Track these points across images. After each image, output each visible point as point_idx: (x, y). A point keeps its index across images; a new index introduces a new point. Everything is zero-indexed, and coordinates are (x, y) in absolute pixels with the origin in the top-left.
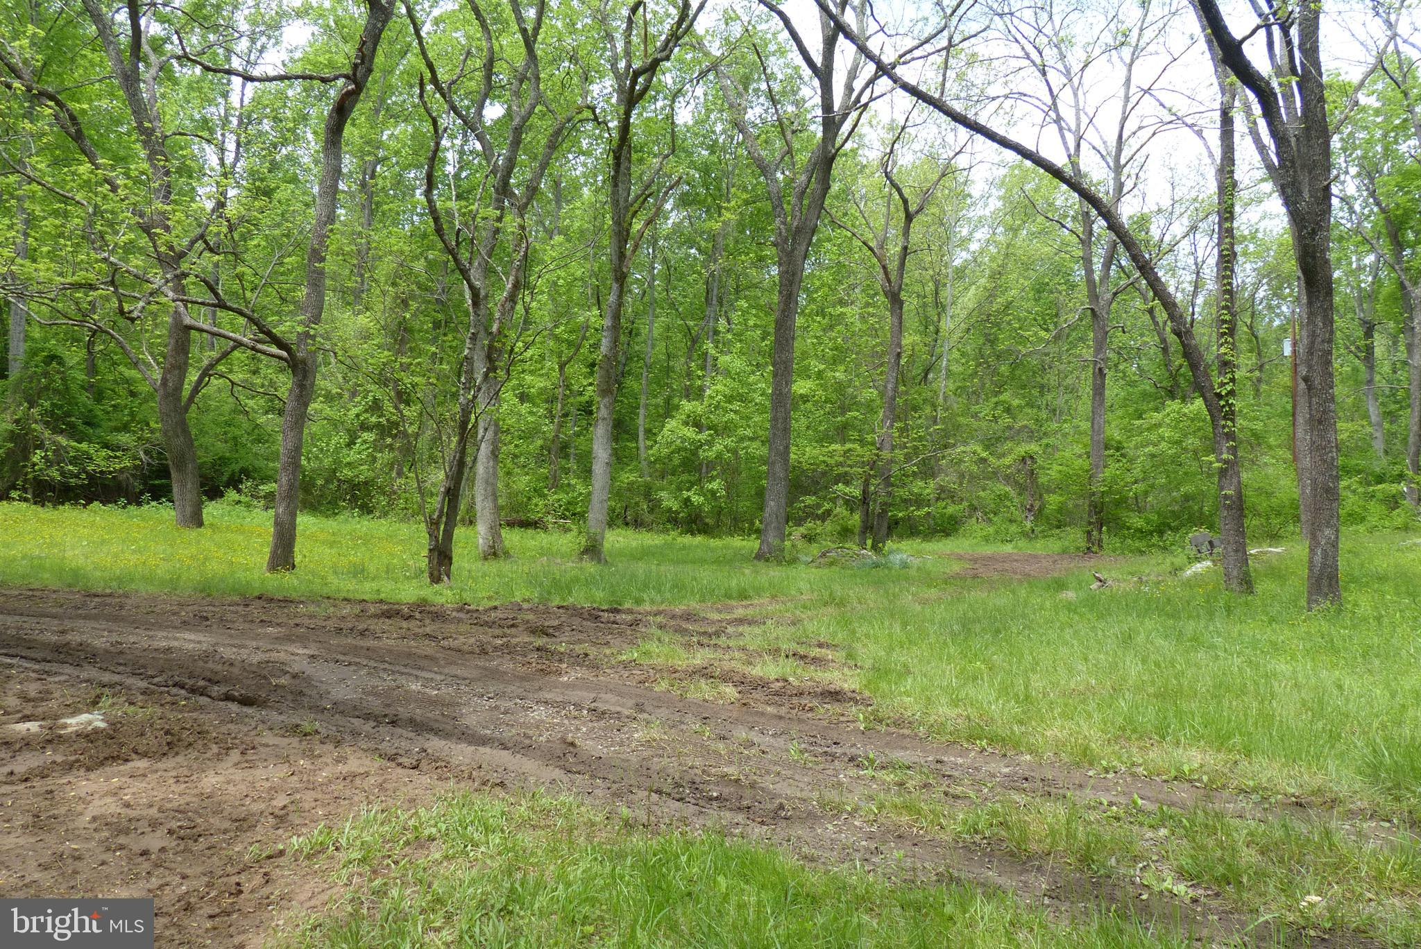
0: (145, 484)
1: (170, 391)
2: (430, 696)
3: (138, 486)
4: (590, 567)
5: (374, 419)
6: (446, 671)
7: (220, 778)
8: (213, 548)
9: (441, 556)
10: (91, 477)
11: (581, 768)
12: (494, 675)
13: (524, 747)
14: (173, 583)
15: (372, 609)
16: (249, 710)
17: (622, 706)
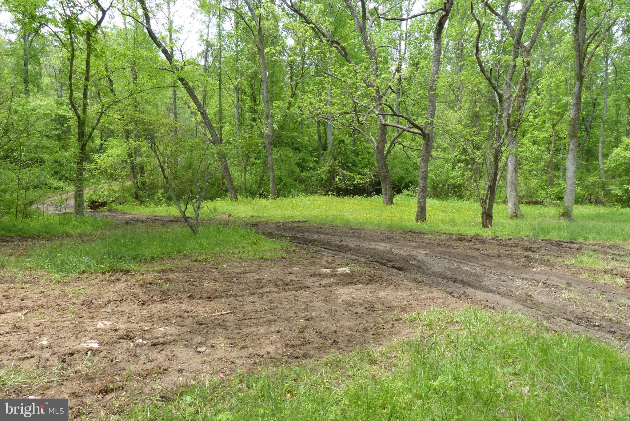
0: (374, 188)
1: (380, 150)
2: (472, 272)
3: (371, 189)
4: (564, 222)
5: (463, 157)
6: (481, 263)
7: (385, 293)
8: (396, 212)
9: (488, 216)
10: (355, 186)
11: (533, 306)
12: (502, 266)
13: (509, 296)
14: (379, 225)
15: (454, 237)
16: (400, 272)
17: (561, 283)
